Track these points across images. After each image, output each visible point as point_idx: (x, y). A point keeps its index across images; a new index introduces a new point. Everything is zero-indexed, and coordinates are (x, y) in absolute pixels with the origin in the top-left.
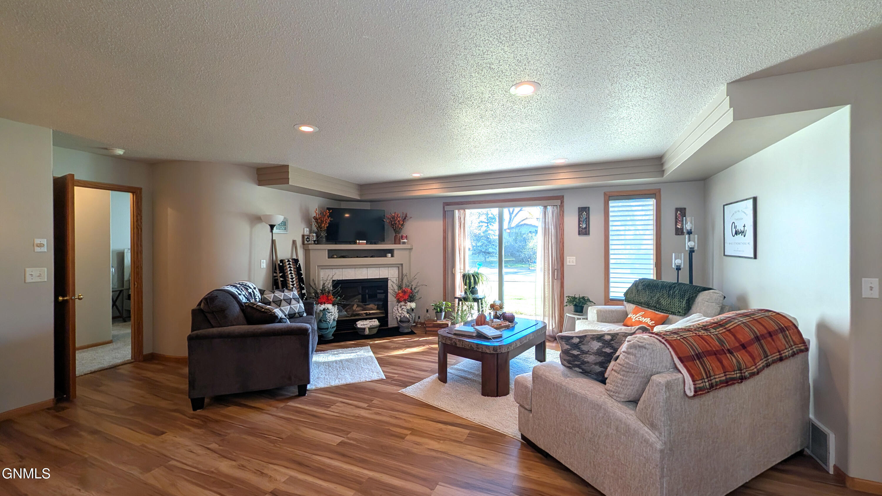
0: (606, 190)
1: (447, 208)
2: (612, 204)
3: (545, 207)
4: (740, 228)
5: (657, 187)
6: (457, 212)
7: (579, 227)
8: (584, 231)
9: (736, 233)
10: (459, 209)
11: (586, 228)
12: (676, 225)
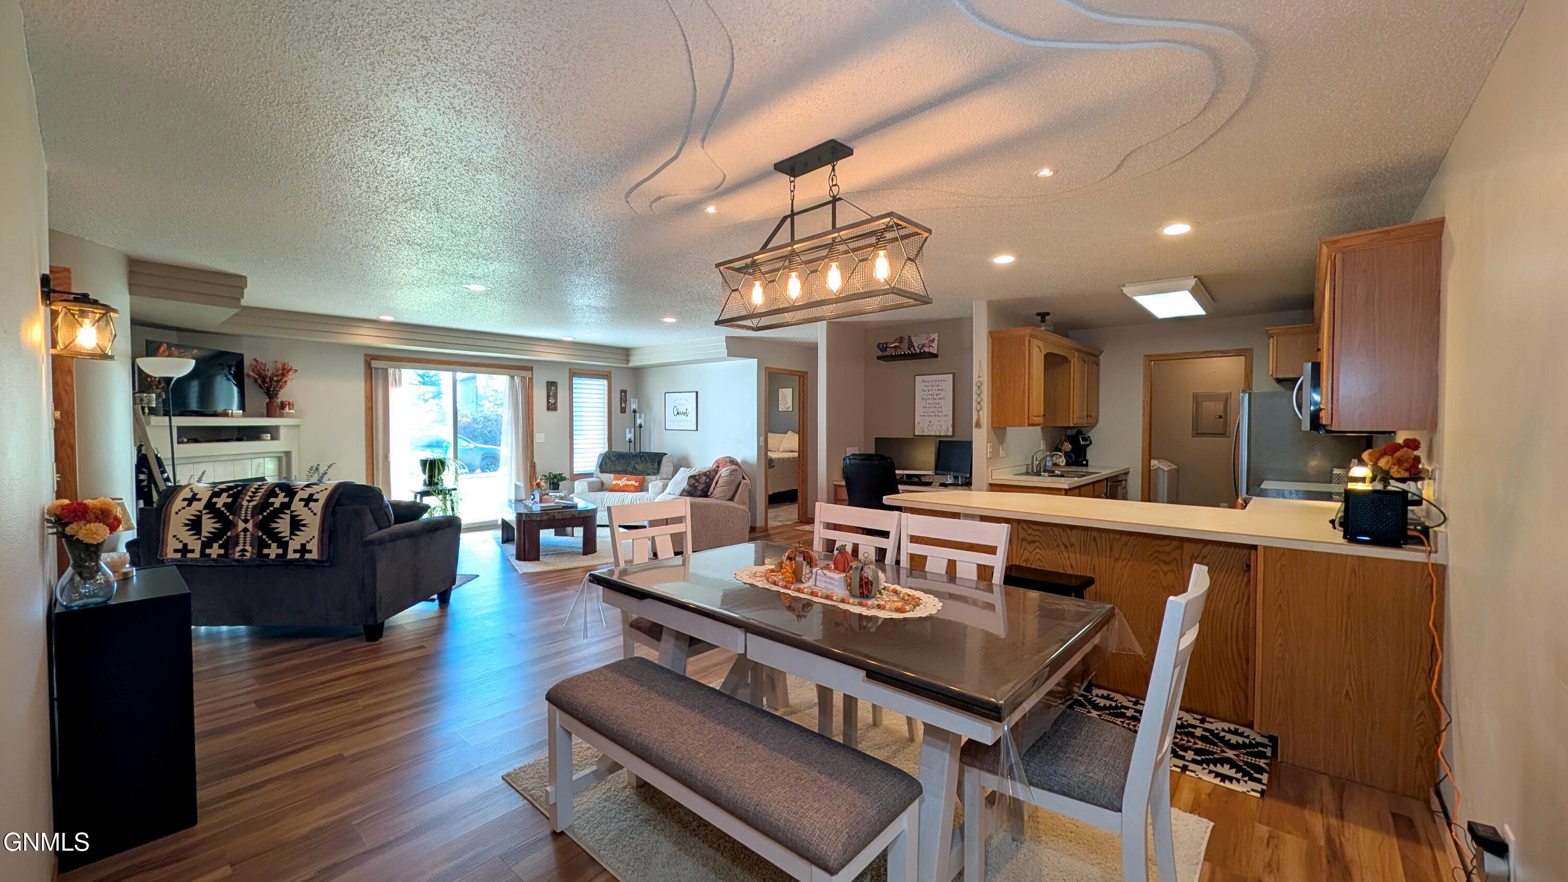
0: (572, 367)
1: (375, 364)
2: (576, 381)
3: (512, 377)
4: (682, 410)
5: (608, 369)
6: (391, 371)
7: (548, 402)
8: (552, 407)
9: (678, 413)
10: (395, 367)
11: (554, 404)
12: (621, 404)
